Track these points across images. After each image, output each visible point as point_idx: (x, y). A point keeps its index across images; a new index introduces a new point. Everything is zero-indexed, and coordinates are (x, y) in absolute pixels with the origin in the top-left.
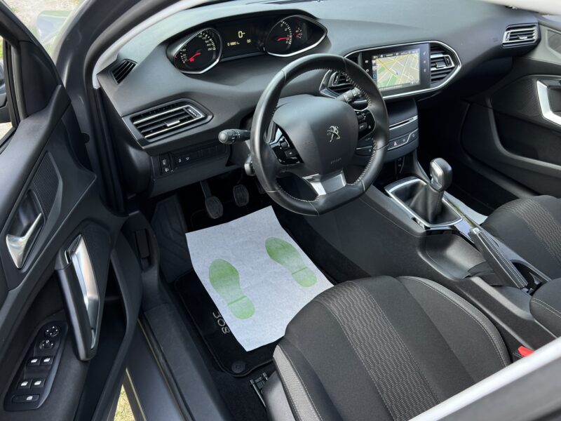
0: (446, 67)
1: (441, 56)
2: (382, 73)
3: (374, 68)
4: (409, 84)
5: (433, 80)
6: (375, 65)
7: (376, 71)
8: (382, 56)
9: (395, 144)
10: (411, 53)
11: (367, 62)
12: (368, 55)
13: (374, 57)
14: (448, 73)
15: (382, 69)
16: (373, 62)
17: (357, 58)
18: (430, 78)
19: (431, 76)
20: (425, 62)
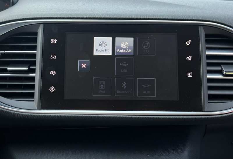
11: (54, 41)
17: (36, 34)
18: (205, 92)
19: (210, 88)
20: (189, 58)
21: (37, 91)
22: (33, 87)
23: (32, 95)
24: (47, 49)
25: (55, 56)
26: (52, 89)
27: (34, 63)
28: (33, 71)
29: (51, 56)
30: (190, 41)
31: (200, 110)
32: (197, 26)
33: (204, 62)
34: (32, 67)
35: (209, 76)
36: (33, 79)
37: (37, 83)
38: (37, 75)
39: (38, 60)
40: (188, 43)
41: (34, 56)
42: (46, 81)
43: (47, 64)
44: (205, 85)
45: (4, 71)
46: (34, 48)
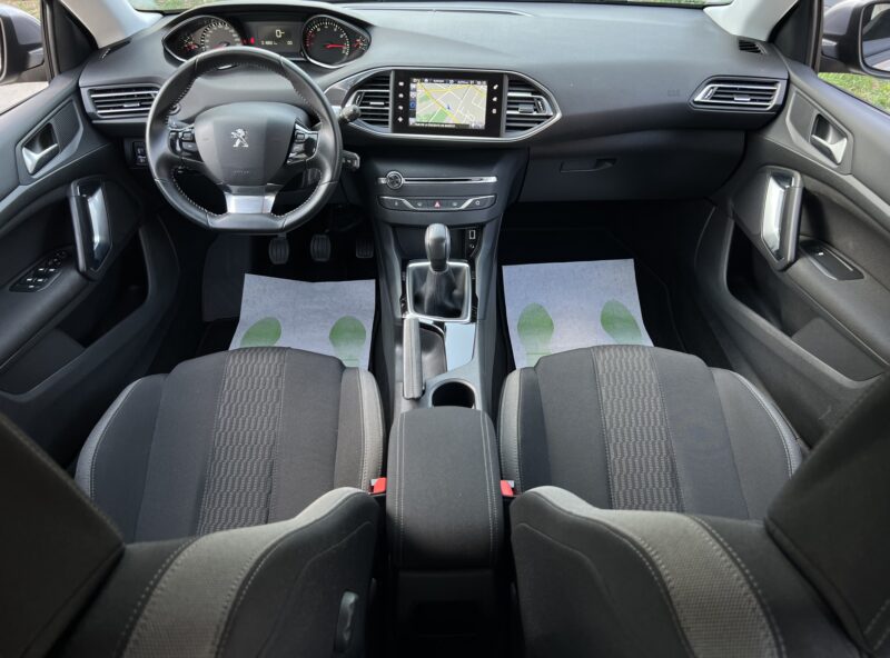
0: (535, 113)
1: (529, 95)
2: (424, 103)
3: (412, 94)
4: (468, 125)
5: (508, 128)
6: (415, 90)
7: (415, 98)
8: (426, 80)
9: (437, 205)
10: (475, 83)
11: (401, 84)
12: (407, 76)
13: (415, 80)
14: (539, 122)
15: (426, 98)
16: (412, 86)
17: (389, 77)
18: (504, 124)
19: (508, 121)
20: (495, 99)
21: (390, 120)
22: (387, 117)
23: (387, 123)
24: (397, 90)
25: (402, 95)
26: (400, 119)
27: (388, 100)
28: (387, 105)
29: (400, 95)
30: (497, 86)
31: (498, 136)
32: (502, 74)
33: (505, 101)
34: (386, 103)
35: (509, 112)
36: (387, 111)
37: (390, 115)
38: (390, 108)
39: (391, 97)
40: (495, 87)
41: (388, 94)
42: (397, 114)
43: (397, 101)
44: (504, 119)
45: (368, 105)
46: (388, 88)
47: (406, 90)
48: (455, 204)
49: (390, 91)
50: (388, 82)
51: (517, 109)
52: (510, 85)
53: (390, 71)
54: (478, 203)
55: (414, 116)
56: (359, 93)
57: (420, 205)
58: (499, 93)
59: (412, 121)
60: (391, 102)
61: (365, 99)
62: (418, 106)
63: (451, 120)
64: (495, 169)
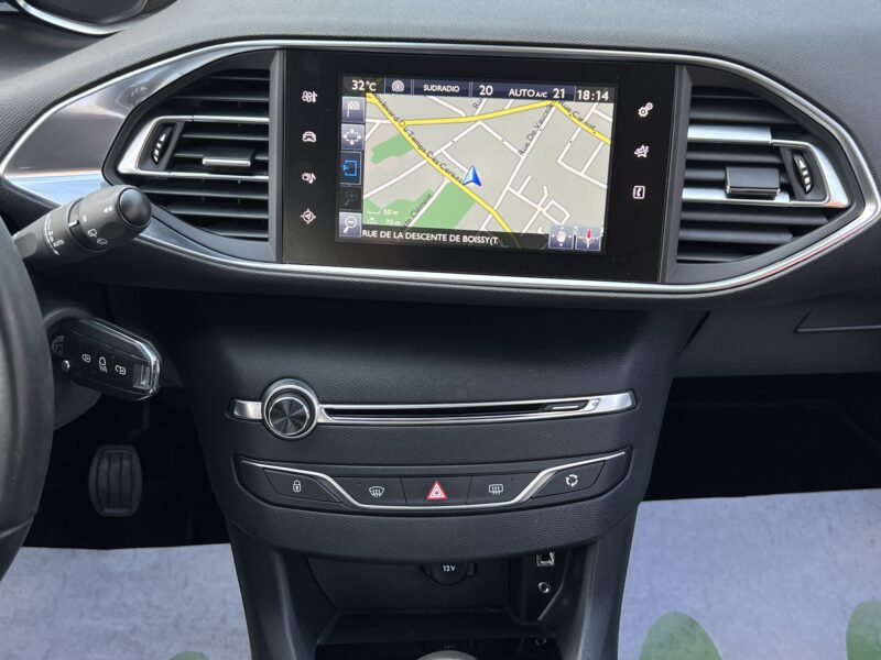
0: (782, 199)
1: (764, 137)
2: (391, 162)
3: (348, 132)
4: (543, 238)
5: (686, 247)
6: (358, 119)
7: (360, 146)
8: (398, 85)
9: (437, 492)
10: (569, 97)
11: (310, 97)
13: (358, 84)
14: (798, 231)
15: (396, 147)
16: (350, 104)
17: (267, 73)
18: (673, 234)
19: (686, 224)
20: (642, 152)
21: (272, 216)
22: (263, 206)
23: (262, 225)
24: (296, 117)
25: (314, 136)
26: (309, 217)
27: (263, 147)
28: (262, 167)
29: (304, 136)
30: (649, 106)
32: (673, 63)
33: (679, 156)
34: (259, 158)
35: (690, 194)
36: (263, 187)
37: (272, 197)
38: (271, 178)
39: (274, 139)
40: (644, 111)
41: (263, 130)
43: (296, 156)
44: (673, 216)
45: (195, 164)
46: (263, 109)
47: (329, 118)
48: (496, 490)
49: (272, 119)
50: (264, 88)
51: (720, 185)
52: (696, 103)
53: (269, 53)
54: (572, 481)
55: (356, 206)
56: (162, 127)
57: (376, 492)
58: (659, 131)
59: (348, 221)
60: (273, 158)
61: (183, 144)
62: (370, 168)
63: (487, 217)
64: (626, 367)
